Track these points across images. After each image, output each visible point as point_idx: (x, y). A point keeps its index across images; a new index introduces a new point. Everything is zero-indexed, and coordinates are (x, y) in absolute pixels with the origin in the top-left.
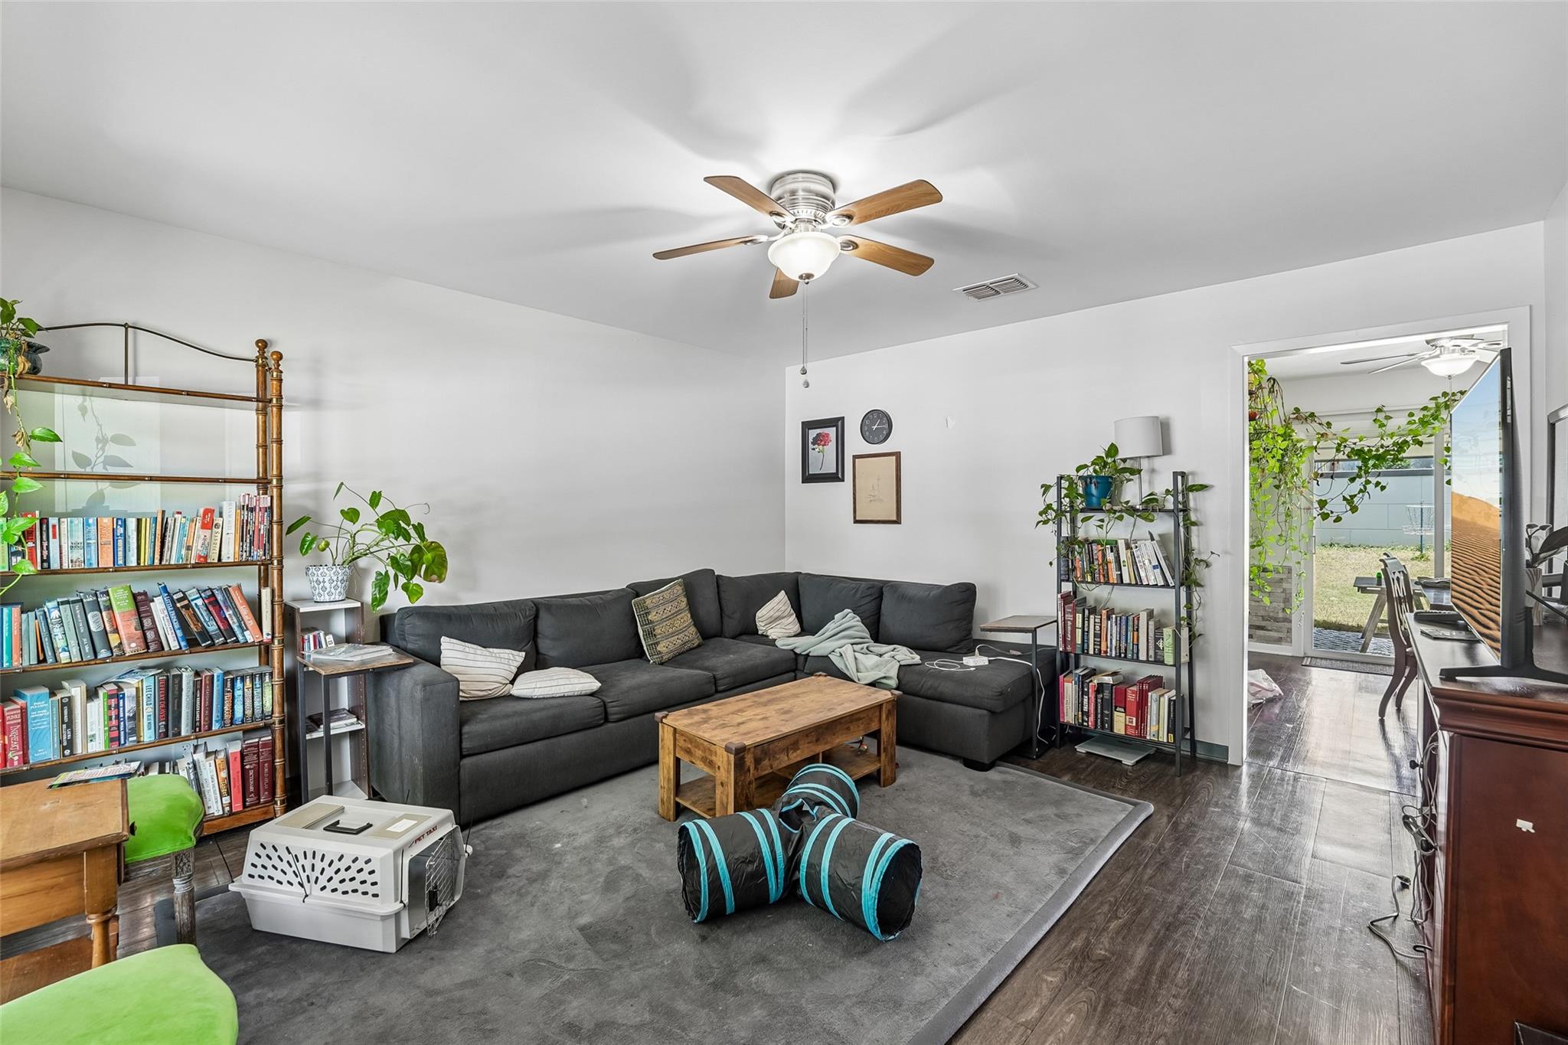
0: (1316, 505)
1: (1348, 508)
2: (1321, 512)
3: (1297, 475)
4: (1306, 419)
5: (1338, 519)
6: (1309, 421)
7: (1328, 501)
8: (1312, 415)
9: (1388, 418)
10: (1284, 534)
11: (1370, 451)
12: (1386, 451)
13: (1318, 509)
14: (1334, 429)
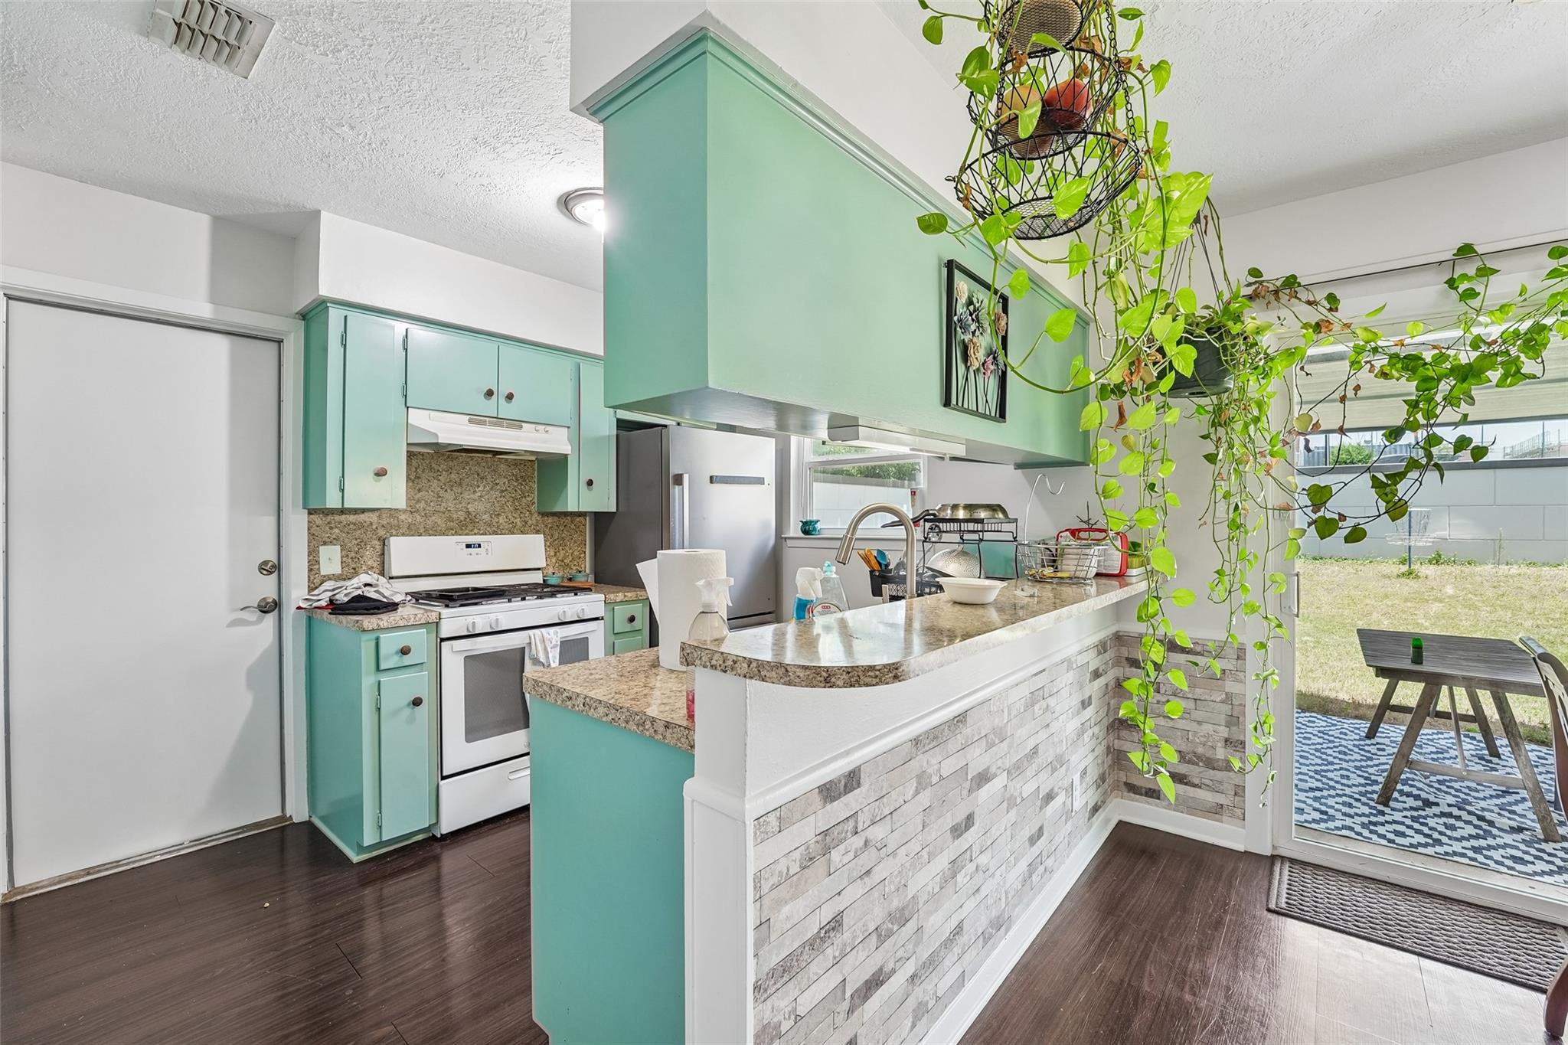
0: (1305, 500)
1: (1382, 505)
2: (1314, 517)
3: (1257, 420)
4: (1276, 292)
5: (1356, 535)
6: (1284, 298)
7: (1334, 489)
8: (1291, 282)
9: (1485, 272)
10: (1227, 568)
11: (1441, 358)
12: (1484, 356)
13: (1309, 510)
14: (1345, 312)
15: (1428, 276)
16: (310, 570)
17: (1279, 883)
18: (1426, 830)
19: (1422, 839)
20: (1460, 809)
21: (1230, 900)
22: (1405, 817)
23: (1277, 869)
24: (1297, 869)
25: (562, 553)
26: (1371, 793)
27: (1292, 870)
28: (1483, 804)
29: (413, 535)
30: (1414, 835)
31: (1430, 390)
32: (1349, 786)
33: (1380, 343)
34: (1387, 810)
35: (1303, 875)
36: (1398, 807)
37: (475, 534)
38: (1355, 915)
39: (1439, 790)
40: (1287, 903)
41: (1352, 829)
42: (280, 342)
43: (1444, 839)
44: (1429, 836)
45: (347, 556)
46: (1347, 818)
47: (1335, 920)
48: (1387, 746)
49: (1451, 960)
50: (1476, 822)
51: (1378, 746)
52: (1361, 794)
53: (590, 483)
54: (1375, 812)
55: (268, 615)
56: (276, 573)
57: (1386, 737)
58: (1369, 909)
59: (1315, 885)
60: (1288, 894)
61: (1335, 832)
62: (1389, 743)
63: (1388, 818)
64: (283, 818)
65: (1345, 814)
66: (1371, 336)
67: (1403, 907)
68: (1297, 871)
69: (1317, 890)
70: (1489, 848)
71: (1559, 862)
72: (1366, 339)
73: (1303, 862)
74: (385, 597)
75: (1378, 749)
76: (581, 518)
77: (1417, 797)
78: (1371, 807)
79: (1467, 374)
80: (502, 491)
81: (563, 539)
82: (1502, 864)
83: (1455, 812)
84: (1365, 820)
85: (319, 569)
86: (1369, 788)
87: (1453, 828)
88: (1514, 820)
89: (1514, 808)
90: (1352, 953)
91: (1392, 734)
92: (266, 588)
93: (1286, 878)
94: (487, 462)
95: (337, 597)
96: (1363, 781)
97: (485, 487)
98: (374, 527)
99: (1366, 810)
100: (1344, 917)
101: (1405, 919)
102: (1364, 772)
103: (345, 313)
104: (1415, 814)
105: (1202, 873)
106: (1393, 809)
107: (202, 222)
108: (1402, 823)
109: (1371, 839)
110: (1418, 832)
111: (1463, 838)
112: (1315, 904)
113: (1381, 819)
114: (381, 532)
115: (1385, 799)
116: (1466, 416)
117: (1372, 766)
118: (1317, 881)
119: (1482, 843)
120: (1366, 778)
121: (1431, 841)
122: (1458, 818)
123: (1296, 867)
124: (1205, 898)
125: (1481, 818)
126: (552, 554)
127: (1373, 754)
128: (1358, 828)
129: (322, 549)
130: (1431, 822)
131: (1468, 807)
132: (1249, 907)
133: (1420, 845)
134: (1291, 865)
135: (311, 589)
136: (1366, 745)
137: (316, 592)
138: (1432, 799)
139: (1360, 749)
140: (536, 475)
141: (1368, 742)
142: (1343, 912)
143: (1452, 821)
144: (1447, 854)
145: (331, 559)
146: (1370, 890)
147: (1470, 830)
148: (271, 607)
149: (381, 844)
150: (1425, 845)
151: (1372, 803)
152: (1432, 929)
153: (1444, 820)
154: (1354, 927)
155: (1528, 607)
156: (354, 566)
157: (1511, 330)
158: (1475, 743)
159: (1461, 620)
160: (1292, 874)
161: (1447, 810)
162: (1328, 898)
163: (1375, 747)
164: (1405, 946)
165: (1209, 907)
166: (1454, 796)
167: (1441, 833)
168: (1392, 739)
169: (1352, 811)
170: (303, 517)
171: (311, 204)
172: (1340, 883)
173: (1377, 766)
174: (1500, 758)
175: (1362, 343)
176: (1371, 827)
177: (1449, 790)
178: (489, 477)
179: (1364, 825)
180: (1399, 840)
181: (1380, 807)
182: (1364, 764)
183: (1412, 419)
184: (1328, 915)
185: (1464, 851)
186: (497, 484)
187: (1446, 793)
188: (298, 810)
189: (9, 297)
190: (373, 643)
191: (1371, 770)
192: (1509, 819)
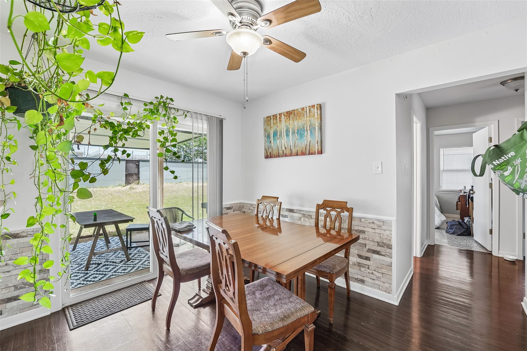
1: (101, 170)
5: (93, 180)
7: (89, 164)
9: (130, 104)
11: (120, 125)
12: (129, 128)
15: (115, 99)
17: (70, 318)
18: (101, 273)
19: (101, 276)
20: (107, 262)
21: (54, 337)
22: (94, 271)
23: (67, 312)
24: (74, 308)
26: (82, 268)
27: (73, 309)
28: (111, 258)
30: (99, 276)
31: (116, 135)
32: (73, 269)
33: (103, 116)
34: (88, 272)
35: (77, 309)
36: (91, 269)
38: (100, 311)
39: (99, 259)
40: (76, 323)
41: (80, 284)
43: (107, 273)
44: (103, 274)
46: (77, 281)
47: (94, 317)
48: (80, 251)
49: (128, 307)
50: (112, 264)
51: (77, 252)
52: (78, 270)
54: (85, 274)
57: (79, 248)
58: (102, 306)
59: (83, 310)
60: (75, 319)
61: (76, 287)
62: (80, 250)
63: (90, 274)
65: (76, 280)
66: (100, 113)
67: (111, 300)
68: (75, 309)
69: (84, 311)
70: (118, 270)
71: (132, 266)
72: (99, 114)
73: (75, 304)
75: (78, 253)
77: (95, 264)
78: (83, 273)
79: (126, 132)
82: (122, 273)
83: (107, 263)
84: (83, 278)
86: (80, 267)
87: (107, 268)
88: (119, 259)
89: (118, 256)
90: (104, 324)
91: (80, 246)
93: (72, 313)
96: (77, 266)
99: (82, 275)
100: (97, 314)
101: (113, 303)
102: (77, 262)
104: (96, 269)
105: (35, 335)
106: (90, 271)
108: (94, 274)
109: (87, 284)
110: (99, 274)
111: (111, 270)
112: (86, 316)
113: (88, 276)
115: (87, 268)
116: (124, 144)
117: (78, 260)
118: (83, 308)
119: (116, 269)
120: (78, 264)
121: (104, 275)
122: (108, 265)
123: (74, 307)
124: (42, 345)
125: (113, 262)
127: (77, 255)
128: (82, 282)
130: (102, 269)
131: (109, 261)
132: (63, 334)
133: (102, 278)
134: (72, 308)
136: (74, 253)
138: (100, 262)
139: (72, 255)
141: (74, 252)
142: (96, 313)
143: (106, 267)
144: (109, 277)
146: (100, 300)
147: (112, 267)
150: (103, 277)
151: (83, 272)
152: (120, 301)
153: (104, 267)
154: (101, 315)
155: (103, 199)
157: (135, 122)
158: (103, 241)
159: (88, 206)
160: (73, 311)
161: (104, 264)
162: (89, 311)
163: (77, 253)
164: (117, 311)
165: (46, 346)
166: (104, 259)
167: (105, 272)
168: (81, 248)
169: (78, 278)
172: (90, 303)
173: (79, 259)
174: (110, 243)
175: (97, 114)
176: (86, 280)
177: (102, 258)
179: (84, 280)
180: (96, 280)
181: (86, 272)
182: (75, 260)
183: (111, 143)
184: (92, 317)
185: (113, 274)
187: (102, 259)
191: (78, 261)
192: (118, 259)
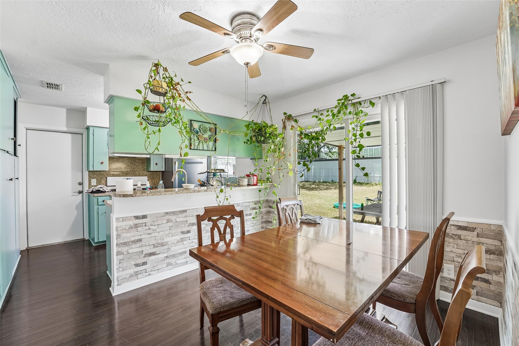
4: (289, 118)
16: (89, 184)
25: (154, 181)
29: (114, 177)
33: (302, 131)
37: (130, 176)
42: (82, 134)
45: (98, 181)
53: (156, 164)
55: (80, 194)
56: (82, 185)
64: (84, 239)
74: (104, 190)
76: (159, 172)
80: (137, 166)
81: (154, 178)
85: (91, 184)
92: (80, 188)
94: (133, 159)
95: (93, 190)
97: (132, 165)
98: (104, 175)
103: (94, 128)
107: (64, 110)
114: (106, 176)
126: (151, 181)
129: (92, 180)
135: (89, 188)
137: (90, 189)
140: (146, 162)
145: (94, 182)
148: (81, 192)
149: (99, 242)
156: (99, 183)
170: (88, 172)
171: (84, 106)
178: (133, 163)
186: (135, 164)
188: (87, 237)
189: (27, 129)
190: (97, 199)
